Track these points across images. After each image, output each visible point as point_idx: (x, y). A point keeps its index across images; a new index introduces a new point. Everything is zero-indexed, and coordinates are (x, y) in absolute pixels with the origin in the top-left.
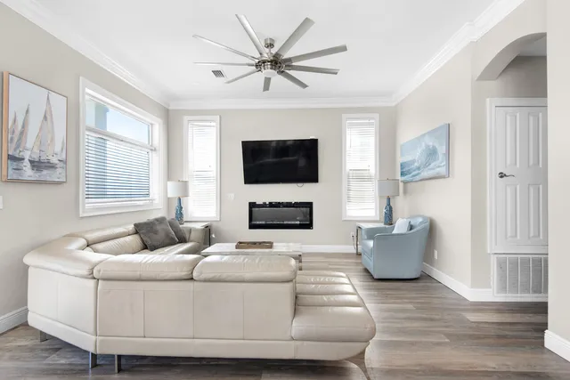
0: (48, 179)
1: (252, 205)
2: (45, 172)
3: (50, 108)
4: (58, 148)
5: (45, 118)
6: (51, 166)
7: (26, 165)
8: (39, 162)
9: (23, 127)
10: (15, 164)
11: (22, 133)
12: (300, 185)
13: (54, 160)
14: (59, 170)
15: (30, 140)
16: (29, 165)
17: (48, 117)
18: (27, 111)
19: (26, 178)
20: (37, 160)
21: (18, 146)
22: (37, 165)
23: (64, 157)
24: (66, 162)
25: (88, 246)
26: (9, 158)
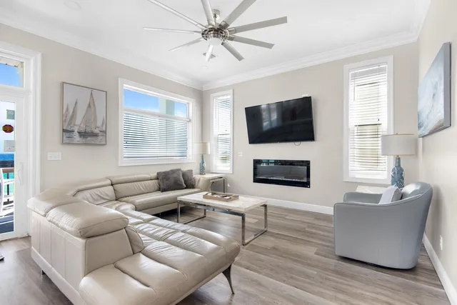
0: (93, 142)
1: (257, 162)
2: (89, 138)
3: (93, 100)
4: (99, 124)
5: (89, 106)
6: (95, 135)
8: (85, 133)
9: (73, 112)
10: (68, 135)
12: (297, 143)
13: (97, 131)
14: (101, 137)
15: (79, 119)
17: (92, 105)
18: (76, 103)
20: (83, 131)
21: (69, 124)
22: (83, 134)
23: (104, 129)
24: (105, 132)
25: (112, 185)
26: (64, 131)
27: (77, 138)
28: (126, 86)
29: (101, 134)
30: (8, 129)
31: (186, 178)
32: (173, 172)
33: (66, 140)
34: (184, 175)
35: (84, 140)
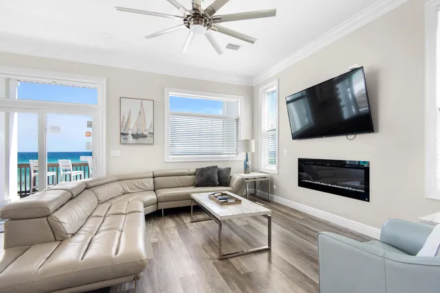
0: (143, 142)
1: (301, 162)
2: (140, 139)
3: (143, 108)
4: (148, 128)
5: (140, 113)
6: (145, 136)
7: (130, 137)
9: (128, 119)
10: (124, 137)
11: (128, 122)
13: (146, 133)
14: (148, 138)
15: (132, 126)
16: (131, 137)
17: (142, 112)
18: (130, 112)
19: (129, 142)
20: (136, 134)
21: (125, 129)
22: (135, 136)
23: (152, 131)
24: (153, 134)
25: (154, 178)
26: (122, 134)
27: (131, 139)
28: (172, 94)
29: (149, 135)
30: (88, 134)
31: (222, 176)
32: (208, 168)
33: (123, 141)
34: (220, 172)
35: (136, 141)
